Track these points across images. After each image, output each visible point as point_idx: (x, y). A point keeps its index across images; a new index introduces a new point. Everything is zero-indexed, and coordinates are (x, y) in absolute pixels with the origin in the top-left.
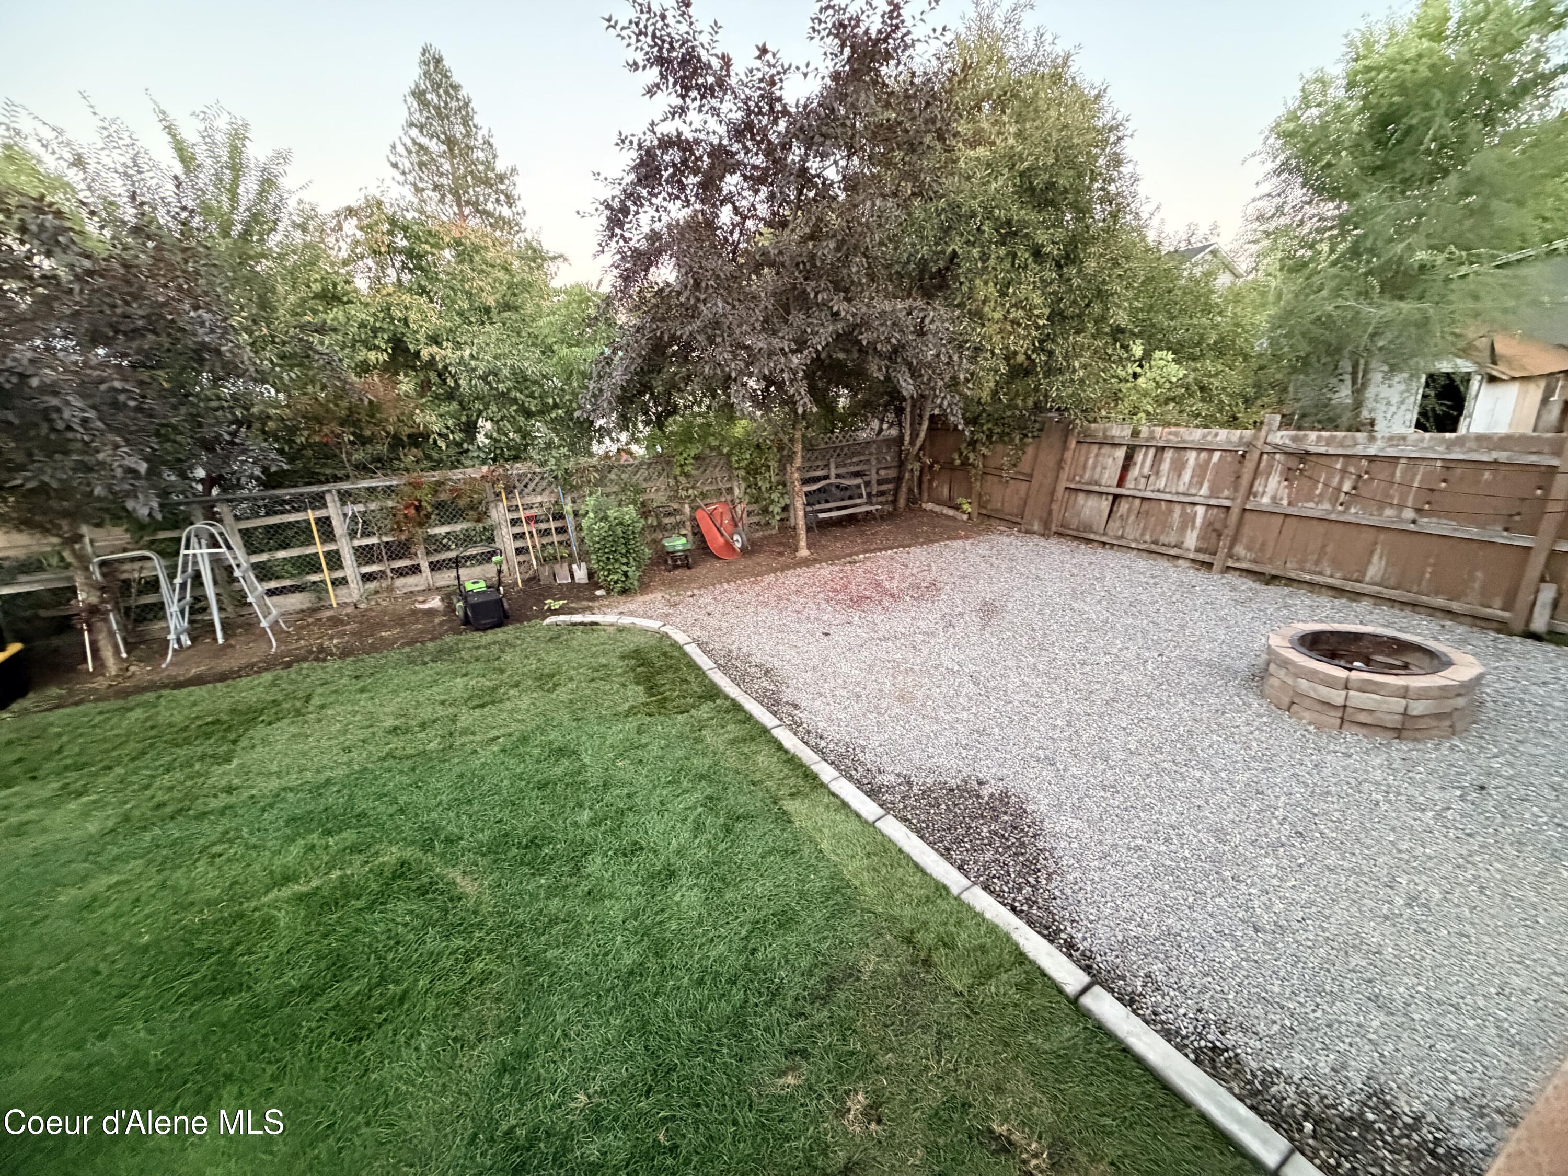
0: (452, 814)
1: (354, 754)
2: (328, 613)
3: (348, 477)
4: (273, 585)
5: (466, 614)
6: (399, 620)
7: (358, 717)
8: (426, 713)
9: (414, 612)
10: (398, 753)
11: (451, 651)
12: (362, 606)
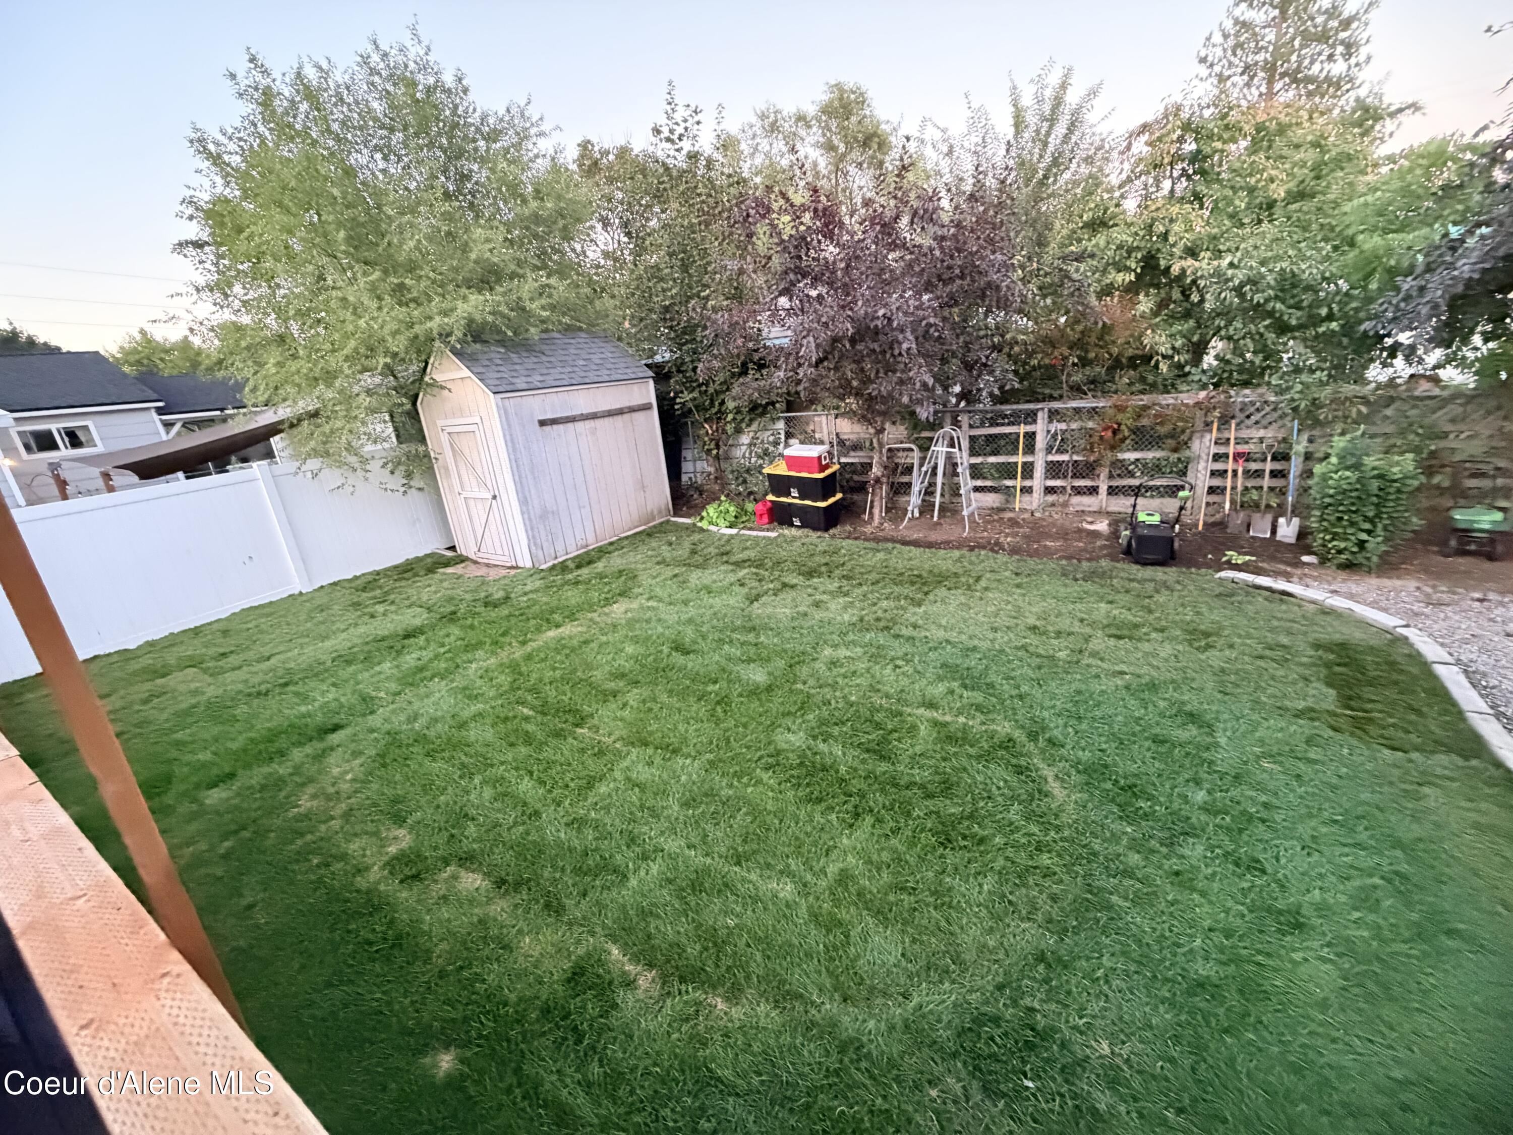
0: (1061, 722)
1: (999, 635)
2: (1010, 515)
3: (1061, 397)
4: (979, 483)
5: (1129, 544)
6: (1064, 534)
7: (1009, 607)
8: (1065, 624)
9: (1080, 530)
10: (1031, 649)
11: (1103, 575)
12: (1037, 515)
